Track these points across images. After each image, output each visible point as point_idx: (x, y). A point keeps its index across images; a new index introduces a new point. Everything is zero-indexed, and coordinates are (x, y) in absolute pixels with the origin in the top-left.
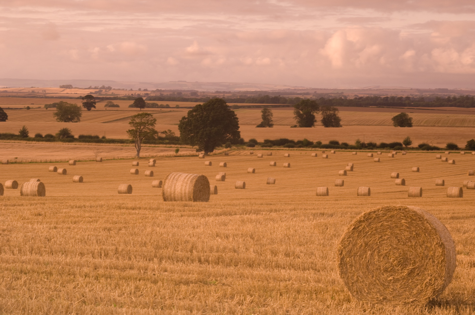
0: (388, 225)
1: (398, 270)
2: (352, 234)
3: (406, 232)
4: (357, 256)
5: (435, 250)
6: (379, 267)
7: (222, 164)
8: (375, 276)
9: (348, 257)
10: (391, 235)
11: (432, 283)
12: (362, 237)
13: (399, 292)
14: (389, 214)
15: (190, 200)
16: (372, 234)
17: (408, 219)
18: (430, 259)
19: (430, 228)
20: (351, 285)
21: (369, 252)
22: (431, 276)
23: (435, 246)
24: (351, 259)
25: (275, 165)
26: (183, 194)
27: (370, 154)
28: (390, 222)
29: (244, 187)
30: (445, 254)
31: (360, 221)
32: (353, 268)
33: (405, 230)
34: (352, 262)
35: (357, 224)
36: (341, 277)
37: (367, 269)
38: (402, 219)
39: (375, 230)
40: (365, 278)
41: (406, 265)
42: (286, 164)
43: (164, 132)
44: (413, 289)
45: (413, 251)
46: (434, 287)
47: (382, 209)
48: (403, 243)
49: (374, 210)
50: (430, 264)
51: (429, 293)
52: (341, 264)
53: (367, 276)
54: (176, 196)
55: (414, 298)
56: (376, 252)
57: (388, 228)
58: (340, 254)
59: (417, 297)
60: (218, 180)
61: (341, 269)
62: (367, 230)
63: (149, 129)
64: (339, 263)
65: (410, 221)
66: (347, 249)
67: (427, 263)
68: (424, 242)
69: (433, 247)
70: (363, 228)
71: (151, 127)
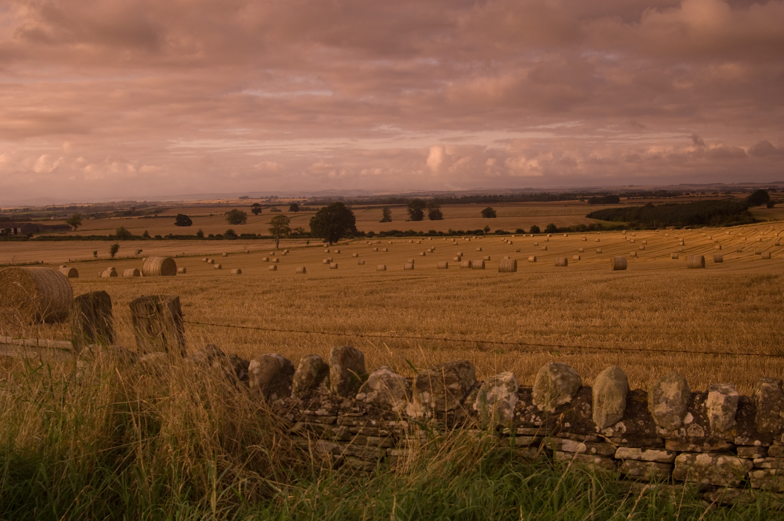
7: (336, 251)
15: (159, 275)
26: (155, 271)
27: (452, 240)
42: (385, 250)
54: (151, 273)
63: (284, 227)
71: (286, 226)
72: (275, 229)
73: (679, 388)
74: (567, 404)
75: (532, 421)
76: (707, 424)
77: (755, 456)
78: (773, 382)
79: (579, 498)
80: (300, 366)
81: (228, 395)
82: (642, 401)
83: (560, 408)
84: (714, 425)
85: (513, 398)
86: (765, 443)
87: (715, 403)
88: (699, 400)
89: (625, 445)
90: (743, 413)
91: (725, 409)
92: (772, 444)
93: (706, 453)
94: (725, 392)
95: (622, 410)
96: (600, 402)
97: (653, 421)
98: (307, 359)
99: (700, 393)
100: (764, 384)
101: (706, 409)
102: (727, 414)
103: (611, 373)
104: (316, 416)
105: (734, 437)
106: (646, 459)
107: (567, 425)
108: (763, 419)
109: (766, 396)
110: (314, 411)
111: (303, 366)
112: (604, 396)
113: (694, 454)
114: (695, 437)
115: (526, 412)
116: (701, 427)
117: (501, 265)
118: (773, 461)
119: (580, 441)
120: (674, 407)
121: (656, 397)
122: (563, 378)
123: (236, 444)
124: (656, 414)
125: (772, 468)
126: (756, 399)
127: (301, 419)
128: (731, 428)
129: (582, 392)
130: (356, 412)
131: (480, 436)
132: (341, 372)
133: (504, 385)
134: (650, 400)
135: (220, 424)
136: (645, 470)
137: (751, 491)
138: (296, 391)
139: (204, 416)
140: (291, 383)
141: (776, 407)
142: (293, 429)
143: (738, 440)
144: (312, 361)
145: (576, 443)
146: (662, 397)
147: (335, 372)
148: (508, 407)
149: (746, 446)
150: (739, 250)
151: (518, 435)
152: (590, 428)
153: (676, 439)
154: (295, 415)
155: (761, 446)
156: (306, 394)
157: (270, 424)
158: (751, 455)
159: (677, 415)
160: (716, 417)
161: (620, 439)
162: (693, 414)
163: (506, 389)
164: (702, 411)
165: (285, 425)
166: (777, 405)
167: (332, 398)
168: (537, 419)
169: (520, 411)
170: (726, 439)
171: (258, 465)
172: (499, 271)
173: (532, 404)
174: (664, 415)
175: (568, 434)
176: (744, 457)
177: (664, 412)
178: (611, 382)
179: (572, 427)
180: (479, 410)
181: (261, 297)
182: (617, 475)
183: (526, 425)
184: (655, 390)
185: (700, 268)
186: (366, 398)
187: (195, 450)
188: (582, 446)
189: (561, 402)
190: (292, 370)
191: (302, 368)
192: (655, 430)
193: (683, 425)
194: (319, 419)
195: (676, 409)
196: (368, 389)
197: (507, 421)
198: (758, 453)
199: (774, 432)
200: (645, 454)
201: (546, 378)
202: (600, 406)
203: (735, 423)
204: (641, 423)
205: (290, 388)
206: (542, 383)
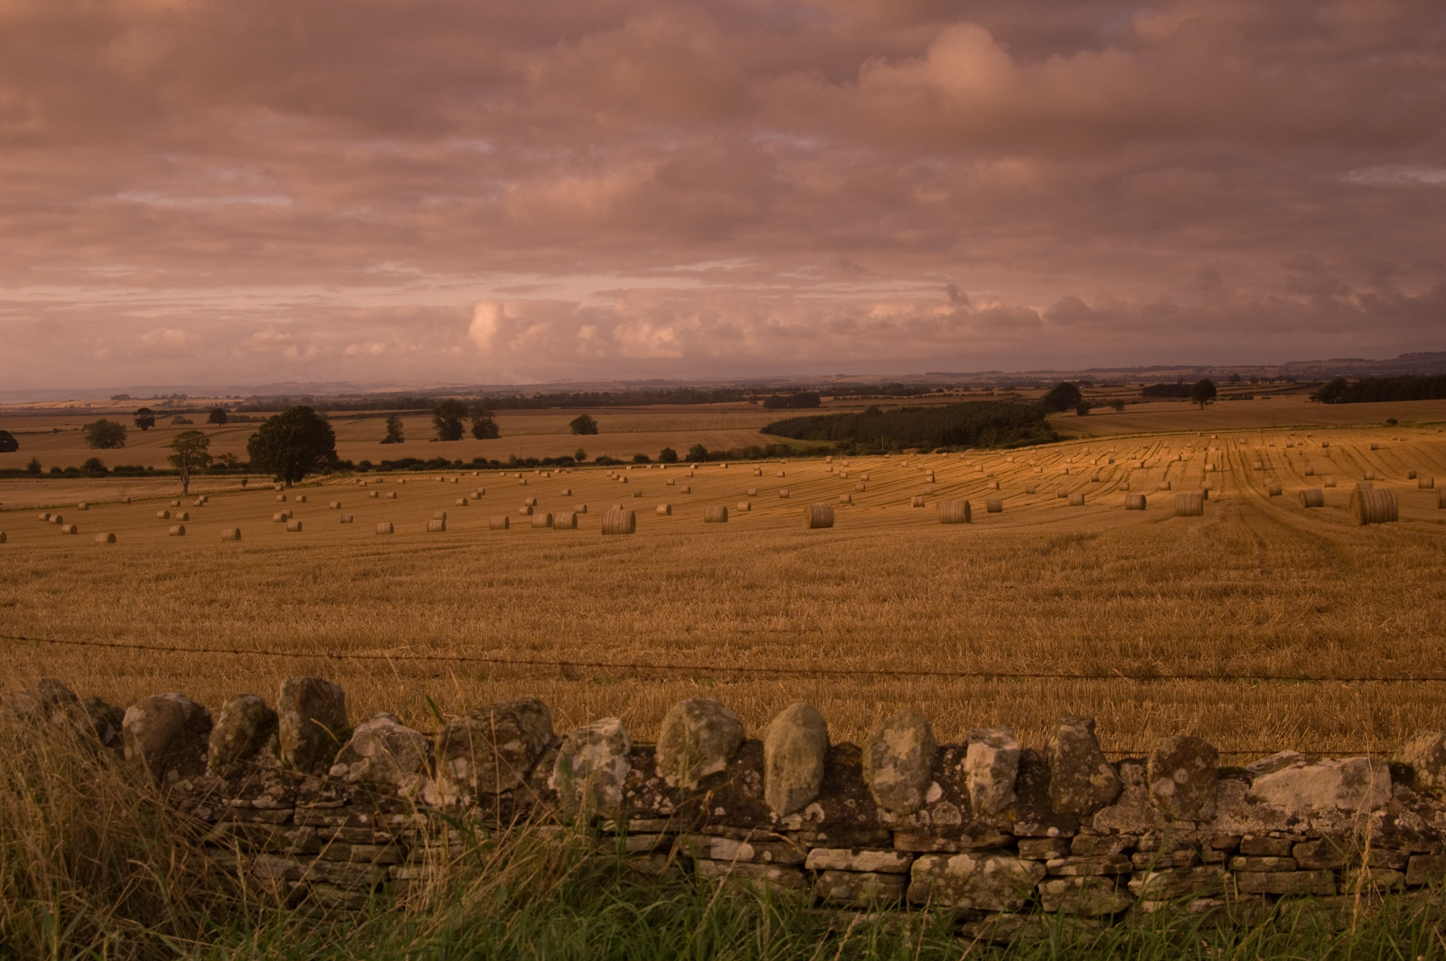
7: (299, 498)
25: (377, 495)
27: (517, 475)
29: (299, 527)
42: (391, 495)
43: (223, 457)
60: (276, 521)
63: (199, 453)
71: (202, 451)
72: (182, 457)
73: (916, 739)
74: (720, 774)
75: (656, 806)
76: (967, 802)
77: (1050, 854)
78: (1078, 723)
79: (742, 944)
80: (223, 715)
81: (83, 775)
82: (853, 765)
83: (706, 782)
84: (979, 803)
85: (622, 766)
86: (1066, 832)
87: (978, 763)
88: (951, 760)
89: (822, 844)
90: (1029, 780)
91: (997, 773)
92: (1077, 832)
93: (964, 853)
94: (996, 744)
95: (816, 781)
96: (778, 769)
97: (872, 799)
98: (236, 702)
99: (953, 746)
100: (1063, 728)
101: (964, 775)
102: (1000, 782)
103: (796, 715)
104: (254, 809)
105: (1012, 823)
106: (861, 868)
107: (720, 811)
108: (1062, 790)
109: (1067, 748)
110: (251, 800)
111: (229, 715)
112: (785, 757)
113: (944, 856)
114: (946, 825)
115: (645, 791)
116: (956, 807)
117: (606, 522)
118: (1080, 863)
119: (741, 839)
120: (908, 773)
121: (876, 756)
122: (711, 726)
123: (99, 868)
124: (877, 788)
125: (1078, 876)
126: (1050, 754)
127: (225, 815)
128: (1008, 807)
129: (746, 751)
130: (329, 799)
131: (561, 836)
132: (300, 725)
133: (604, 742)
134: (867, 761)
135: (66, 832)
136: (859, 887)
137: (1043, 917)
138: (215, 764)
139: (35, 816)
140: (205, 748)
141: (1083, 767)
142: (211, 837)
143: (1019, 829)
144: (246, 707)
145: (735, 844)
146: (888, 755)
147: (290, 726)
148: (612, 781)
149: (1034, 837)
150: (1030, 489)
151: (631, 834)
152: (759, 815)
153: (912, 831)
154: (213, 809)
155: (1059, 838)
156: (234, 768)
157: (165, 826)
158: (1043, 854)
159: (913, 786)
160: (981, 789)
161: (814, 834)
162: (942, 785)
163: (608, 749)
164: (957, 778)
165: (193, 828)
166: (1085, 763)
167: (283, 775)
168: (665, 802)
169: (634, 788)
170: (999, 828)
171: (142, 905)
172: (604, 533)
173: (655, 776)
174: (891, 788)
175: (721, 828)
176: (1031, 858)
177: (891, 782)
178: (796, 732)
179: (728, 816)
180: (558, 789)
181: (153, 586)
182: (811, 899)
183: (645, 814)
184: (875, 744)
185: (962, 522)
186: (348, 772)
187: (17, 882)
188: (746, 850)
189: (707, 771)
190: (208, 723)
191: (226, 721)
192: (875, 815)
193: (924, 805)
194: (259, 816)
195: (912, 776)
196: (353, 756)
197: (611, 808)
198: (1054, 850)
199: (1081, 811)
200: (858, 858)
201: (681, 728)
202: (777, 775)
203: (1013, 798)
204: (850, 803)
205: (203, 757)
206: (673, 737)
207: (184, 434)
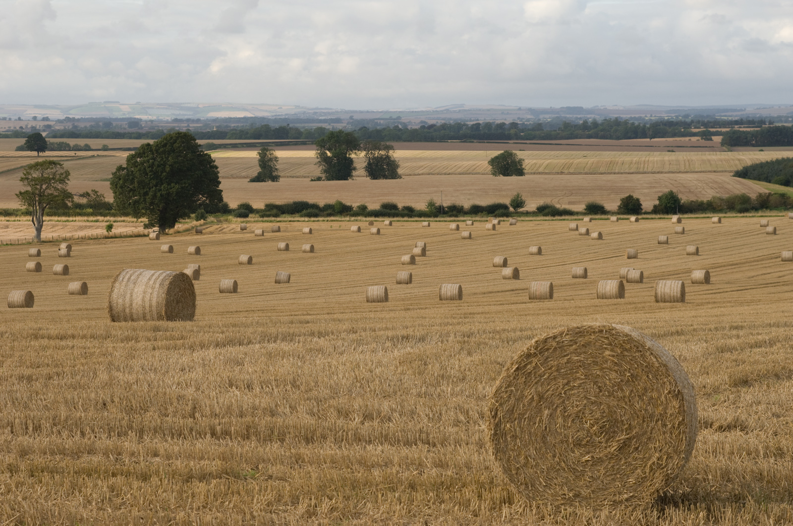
0: (580, 361)
1: (599, 442)
2: (514, 378)
3: (614, 373)
4: (525, 418)
5: (667, 404)
6: (565, 437)
8: (558, 455)
9: (508, 422)
10: (586, 379)
11: (662, 464)
12: (534, 383)
13: (602, 482)
14: (582, 341)
15: (160, 318)
16: (551, 377)
17: (615, 349)
18: (657, 421)
19: (657, 365)
20: (514, 472)
21: (546, 412)
22: (660, 451)
23: (666, 397)
24: (514, 425)
26: (147, 308)
27: (453, 226)
28: (582, 356)
30: (684, 411)
31: (529, 355)
32: (518, 440)
33: (611, 370)
34: (515, 430)
35: (523, 360)
36: (496, 458)
37: (543, 442)
38: (606, 348)
39: (557, 370)
40: (541, 458)
41: (614, 432)
43: (85, 195)
44: (628, 476)
45: (627, 408)
46: (667, 470)
47: (568, 331)
48: (608, 392)
49: (553, 333)
50: (659, 430)
51: (658, 481)
52: (495, 434)
53: (543, 455)
54: (134, 311)
55: (631, 492)
56: (558, 411)
57: (580, 366)
58: (493, 417)
59: (635, 491)
61: (496, 444)
62: (541, 371)
63: (56, 189)
64: (493, 432)
65: (619, 352)
66: (506, 407)
67: (653, 429)
68: (645, 389)
69: (663, 398)
70: (534, 368)
71: (60, 186)
72: (34, 194)
207: (37, 164)
